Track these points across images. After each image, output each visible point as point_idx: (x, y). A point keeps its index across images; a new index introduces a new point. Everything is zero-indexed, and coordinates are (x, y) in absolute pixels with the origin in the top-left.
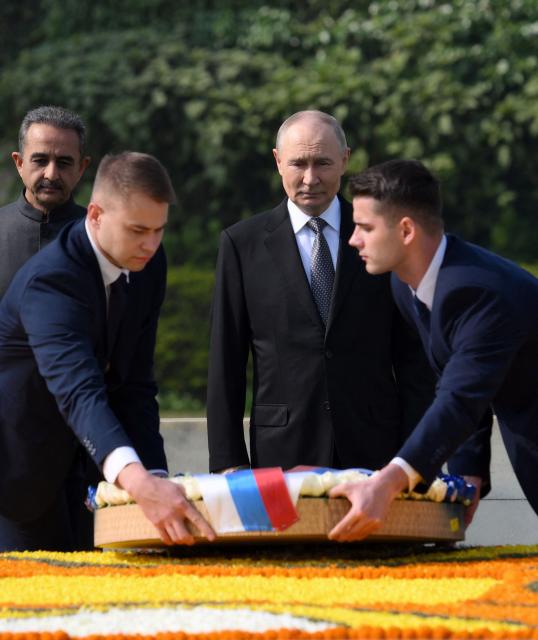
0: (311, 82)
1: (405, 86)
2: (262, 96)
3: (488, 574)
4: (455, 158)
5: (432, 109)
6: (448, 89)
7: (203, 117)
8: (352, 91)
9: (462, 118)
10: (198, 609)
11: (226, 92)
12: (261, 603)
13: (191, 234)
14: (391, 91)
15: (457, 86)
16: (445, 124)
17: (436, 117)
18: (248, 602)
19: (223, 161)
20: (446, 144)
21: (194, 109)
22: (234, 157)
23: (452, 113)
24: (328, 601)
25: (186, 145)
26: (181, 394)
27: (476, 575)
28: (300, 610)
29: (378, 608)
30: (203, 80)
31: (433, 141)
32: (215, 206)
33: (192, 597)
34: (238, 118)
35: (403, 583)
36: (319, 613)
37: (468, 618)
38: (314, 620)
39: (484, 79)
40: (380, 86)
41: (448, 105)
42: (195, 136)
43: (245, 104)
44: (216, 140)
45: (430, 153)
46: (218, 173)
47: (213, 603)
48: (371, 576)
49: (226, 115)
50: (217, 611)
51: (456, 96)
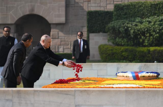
0: (143, 26)
1: (153, 26)
2: (137, 27)
3: (161, 81)
4: (159, 34)
5: (156, 29)
6: (158, 27)
7: (131, 30)
8: (147, 27)
9: (160, 30)
10: (128, 84)
11: (133, 27)
12: (135, 84)
13: (129, 43)
14: (152, 27)
15: (159, 26)
16: (158, 31)
17: (157, 30)
18: (133, 84)
19: (133, 35)
20: (158, 33)
21: (130, 29)
22: (134, 34)
23: (159, 29)
24: (143, 84)
25: (129, 33)
26: (128, 61)
27: (159, 81)
28: (139, 85)
29: (148, 84)
30: (131, 25)
31: (156, 32)
32: (132, 40)
33: (127, 83)
34: (135, 30)
35: (151, 82)
36: (141, 85)
37: (158, 86)
38: (141, 86)
39: (162, 26)
40: (151, 26)
41: (158, 28)
42: (130, 32)
43: (135, 28)
44: (132, 32)
45: (156, 34)
46: (132, 36)
47: (130, 84)
48: (148, 81)
49: (133, 30)
50: (130, 85)
51: (159, 27)
